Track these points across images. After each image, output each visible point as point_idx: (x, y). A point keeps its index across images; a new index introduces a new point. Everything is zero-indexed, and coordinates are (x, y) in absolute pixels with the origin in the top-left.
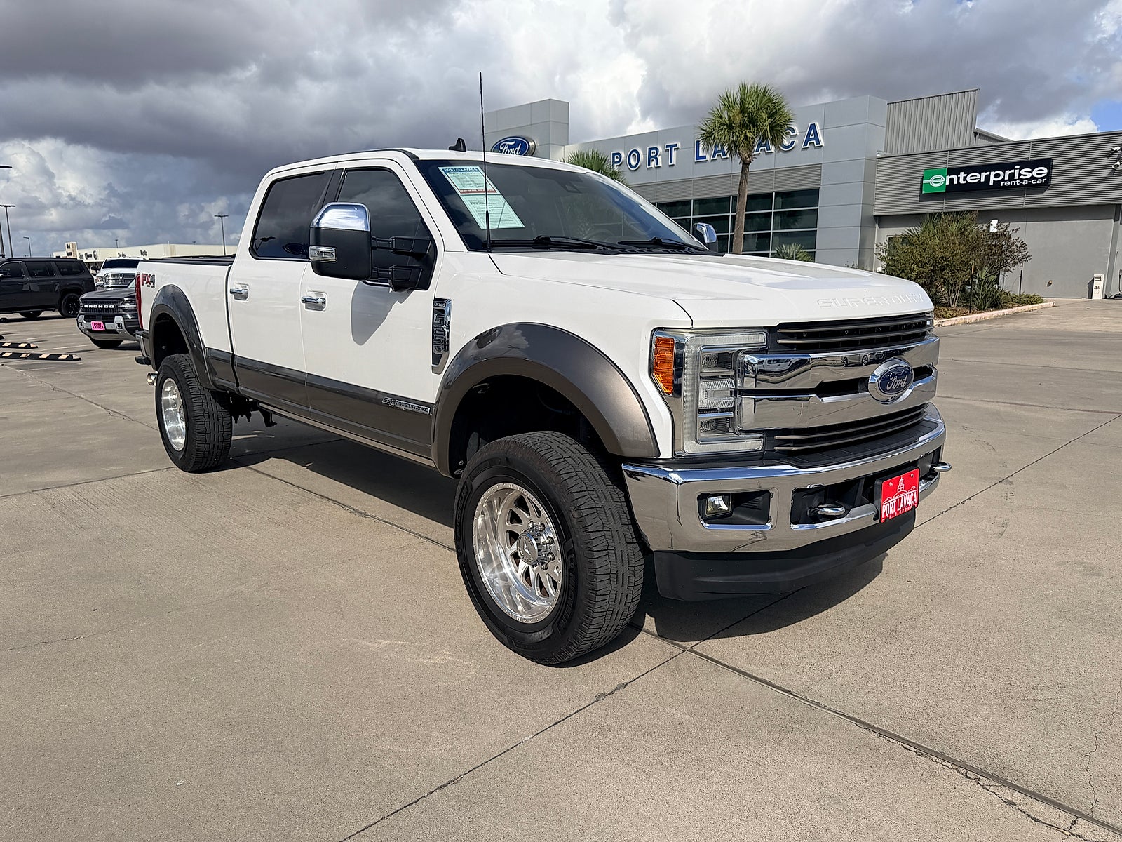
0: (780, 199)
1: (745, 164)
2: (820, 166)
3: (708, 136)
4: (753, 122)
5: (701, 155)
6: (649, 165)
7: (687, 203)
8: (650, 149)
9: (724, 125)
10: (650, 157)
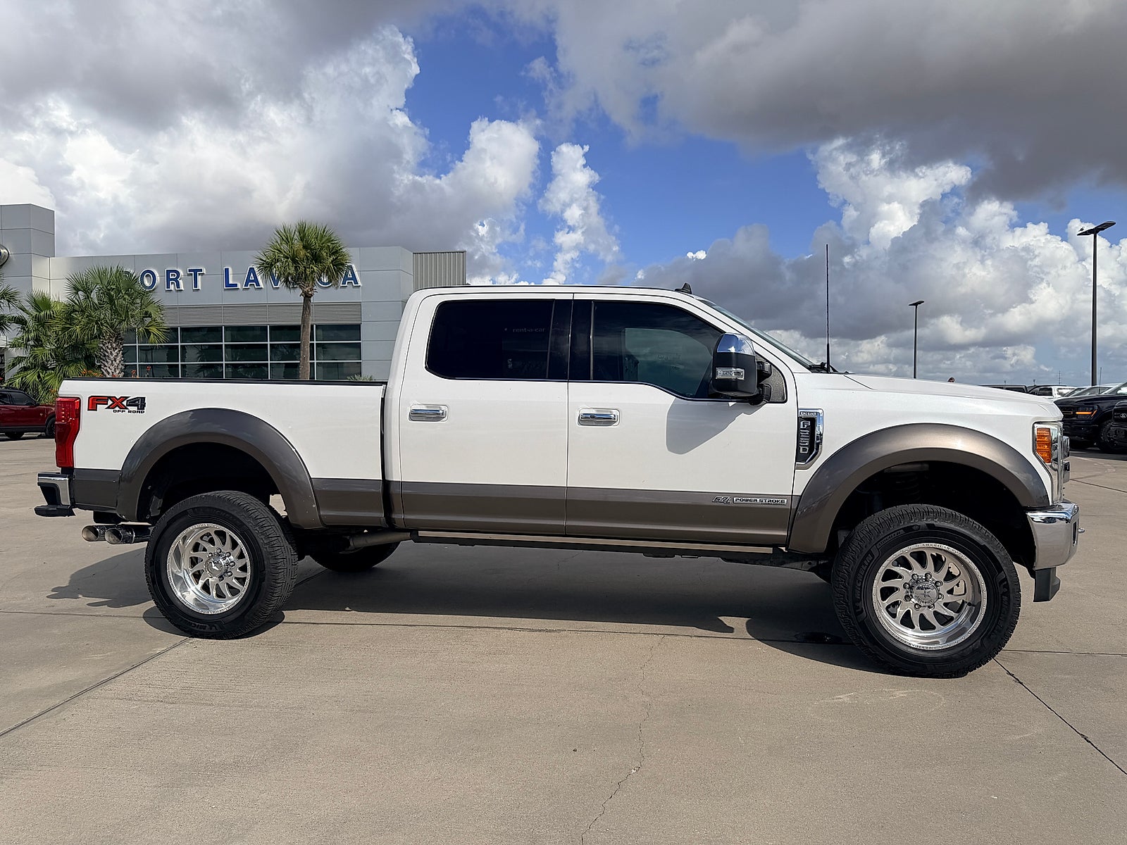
0: (320, 332)
1: (307, 297)
2: (359, 304)
3: (267, 267)
4: (316, 258)
5: (231, 282)
6: (168, 287)
7: (218, 329)
8: (168, 272)
9: (288, 258)
10: (169, 279)
